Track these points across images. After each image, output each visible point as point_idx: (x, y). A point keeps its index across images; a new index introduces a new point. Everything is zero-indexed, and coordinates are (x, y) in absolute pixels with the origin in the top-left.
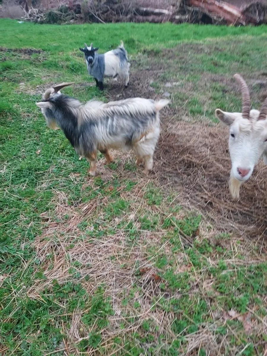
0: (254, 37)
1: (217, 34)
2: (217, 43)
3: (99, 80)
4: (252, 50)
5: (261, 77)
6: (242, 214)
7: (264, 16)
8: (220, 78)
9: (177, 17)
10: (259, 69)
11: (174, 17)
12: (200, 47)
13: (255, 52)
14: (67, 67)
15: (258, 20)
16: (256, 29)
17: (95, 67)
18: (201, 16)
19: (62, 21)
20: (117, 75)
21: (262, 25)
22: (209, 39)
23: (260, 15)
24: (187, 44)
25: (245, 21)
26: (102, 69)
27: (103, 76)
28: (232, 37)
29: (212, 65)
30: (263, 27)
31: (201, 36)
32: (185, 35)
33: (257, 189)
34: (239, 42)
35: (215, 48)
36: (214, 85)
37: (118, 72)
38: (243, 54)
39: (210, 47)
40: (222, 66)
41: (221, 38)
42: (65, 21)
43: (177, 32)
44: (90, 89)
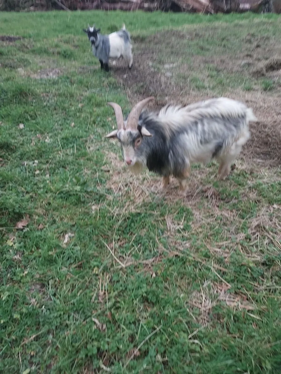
0: (228, 24)
1: (192, 22)
2: (195, 30)
3: (104, 62)
4: (230, 35)
5: (245, 58)
6: (263, 154)
7: (231, 4)
8: (211, 60)
9: (146, 5)
10: (241, 52)
11: (142, 5)
12: (181, 34)
13: (233, 37)
14: (59, 53)
15: (225, 8)
16: (227, 17)
17: (99, 49)
18: (171, 4)
19: (20, 8)
20: (122, 56)
21: (232, 14)
22: (187, 26)
23: (227, 3)
24: (168, 31)
25: (214, 10)
26: (107, 51)
27: (108, 57)
28: (208, 24)
29: (199, 50)
30: (232, 15)
31: (178, 23)
32: (162, 22)
33: (270, 136)
34: (215, 29)
35: (196, 34)
36: (207, 65)
37: (123, 53)
38: (223, 39)
39: (191, 34)
40: (208, 50)
41: (198, 25)
42: (24, 8)
43: (154, 19)
44: (95, 71)
